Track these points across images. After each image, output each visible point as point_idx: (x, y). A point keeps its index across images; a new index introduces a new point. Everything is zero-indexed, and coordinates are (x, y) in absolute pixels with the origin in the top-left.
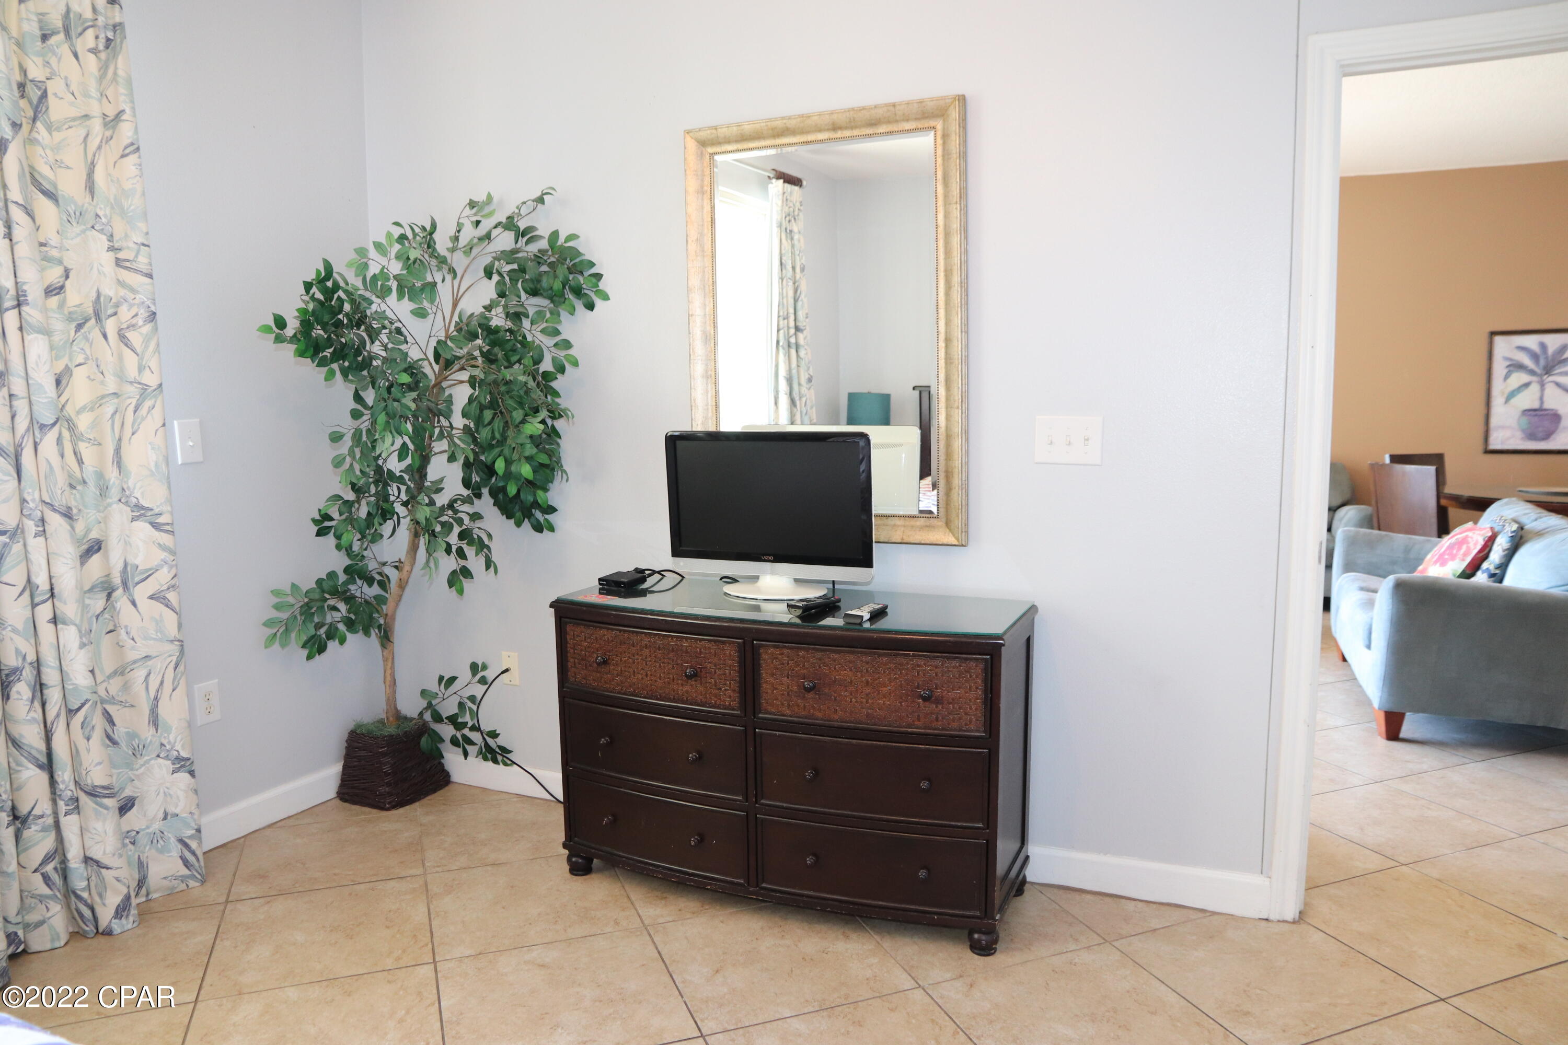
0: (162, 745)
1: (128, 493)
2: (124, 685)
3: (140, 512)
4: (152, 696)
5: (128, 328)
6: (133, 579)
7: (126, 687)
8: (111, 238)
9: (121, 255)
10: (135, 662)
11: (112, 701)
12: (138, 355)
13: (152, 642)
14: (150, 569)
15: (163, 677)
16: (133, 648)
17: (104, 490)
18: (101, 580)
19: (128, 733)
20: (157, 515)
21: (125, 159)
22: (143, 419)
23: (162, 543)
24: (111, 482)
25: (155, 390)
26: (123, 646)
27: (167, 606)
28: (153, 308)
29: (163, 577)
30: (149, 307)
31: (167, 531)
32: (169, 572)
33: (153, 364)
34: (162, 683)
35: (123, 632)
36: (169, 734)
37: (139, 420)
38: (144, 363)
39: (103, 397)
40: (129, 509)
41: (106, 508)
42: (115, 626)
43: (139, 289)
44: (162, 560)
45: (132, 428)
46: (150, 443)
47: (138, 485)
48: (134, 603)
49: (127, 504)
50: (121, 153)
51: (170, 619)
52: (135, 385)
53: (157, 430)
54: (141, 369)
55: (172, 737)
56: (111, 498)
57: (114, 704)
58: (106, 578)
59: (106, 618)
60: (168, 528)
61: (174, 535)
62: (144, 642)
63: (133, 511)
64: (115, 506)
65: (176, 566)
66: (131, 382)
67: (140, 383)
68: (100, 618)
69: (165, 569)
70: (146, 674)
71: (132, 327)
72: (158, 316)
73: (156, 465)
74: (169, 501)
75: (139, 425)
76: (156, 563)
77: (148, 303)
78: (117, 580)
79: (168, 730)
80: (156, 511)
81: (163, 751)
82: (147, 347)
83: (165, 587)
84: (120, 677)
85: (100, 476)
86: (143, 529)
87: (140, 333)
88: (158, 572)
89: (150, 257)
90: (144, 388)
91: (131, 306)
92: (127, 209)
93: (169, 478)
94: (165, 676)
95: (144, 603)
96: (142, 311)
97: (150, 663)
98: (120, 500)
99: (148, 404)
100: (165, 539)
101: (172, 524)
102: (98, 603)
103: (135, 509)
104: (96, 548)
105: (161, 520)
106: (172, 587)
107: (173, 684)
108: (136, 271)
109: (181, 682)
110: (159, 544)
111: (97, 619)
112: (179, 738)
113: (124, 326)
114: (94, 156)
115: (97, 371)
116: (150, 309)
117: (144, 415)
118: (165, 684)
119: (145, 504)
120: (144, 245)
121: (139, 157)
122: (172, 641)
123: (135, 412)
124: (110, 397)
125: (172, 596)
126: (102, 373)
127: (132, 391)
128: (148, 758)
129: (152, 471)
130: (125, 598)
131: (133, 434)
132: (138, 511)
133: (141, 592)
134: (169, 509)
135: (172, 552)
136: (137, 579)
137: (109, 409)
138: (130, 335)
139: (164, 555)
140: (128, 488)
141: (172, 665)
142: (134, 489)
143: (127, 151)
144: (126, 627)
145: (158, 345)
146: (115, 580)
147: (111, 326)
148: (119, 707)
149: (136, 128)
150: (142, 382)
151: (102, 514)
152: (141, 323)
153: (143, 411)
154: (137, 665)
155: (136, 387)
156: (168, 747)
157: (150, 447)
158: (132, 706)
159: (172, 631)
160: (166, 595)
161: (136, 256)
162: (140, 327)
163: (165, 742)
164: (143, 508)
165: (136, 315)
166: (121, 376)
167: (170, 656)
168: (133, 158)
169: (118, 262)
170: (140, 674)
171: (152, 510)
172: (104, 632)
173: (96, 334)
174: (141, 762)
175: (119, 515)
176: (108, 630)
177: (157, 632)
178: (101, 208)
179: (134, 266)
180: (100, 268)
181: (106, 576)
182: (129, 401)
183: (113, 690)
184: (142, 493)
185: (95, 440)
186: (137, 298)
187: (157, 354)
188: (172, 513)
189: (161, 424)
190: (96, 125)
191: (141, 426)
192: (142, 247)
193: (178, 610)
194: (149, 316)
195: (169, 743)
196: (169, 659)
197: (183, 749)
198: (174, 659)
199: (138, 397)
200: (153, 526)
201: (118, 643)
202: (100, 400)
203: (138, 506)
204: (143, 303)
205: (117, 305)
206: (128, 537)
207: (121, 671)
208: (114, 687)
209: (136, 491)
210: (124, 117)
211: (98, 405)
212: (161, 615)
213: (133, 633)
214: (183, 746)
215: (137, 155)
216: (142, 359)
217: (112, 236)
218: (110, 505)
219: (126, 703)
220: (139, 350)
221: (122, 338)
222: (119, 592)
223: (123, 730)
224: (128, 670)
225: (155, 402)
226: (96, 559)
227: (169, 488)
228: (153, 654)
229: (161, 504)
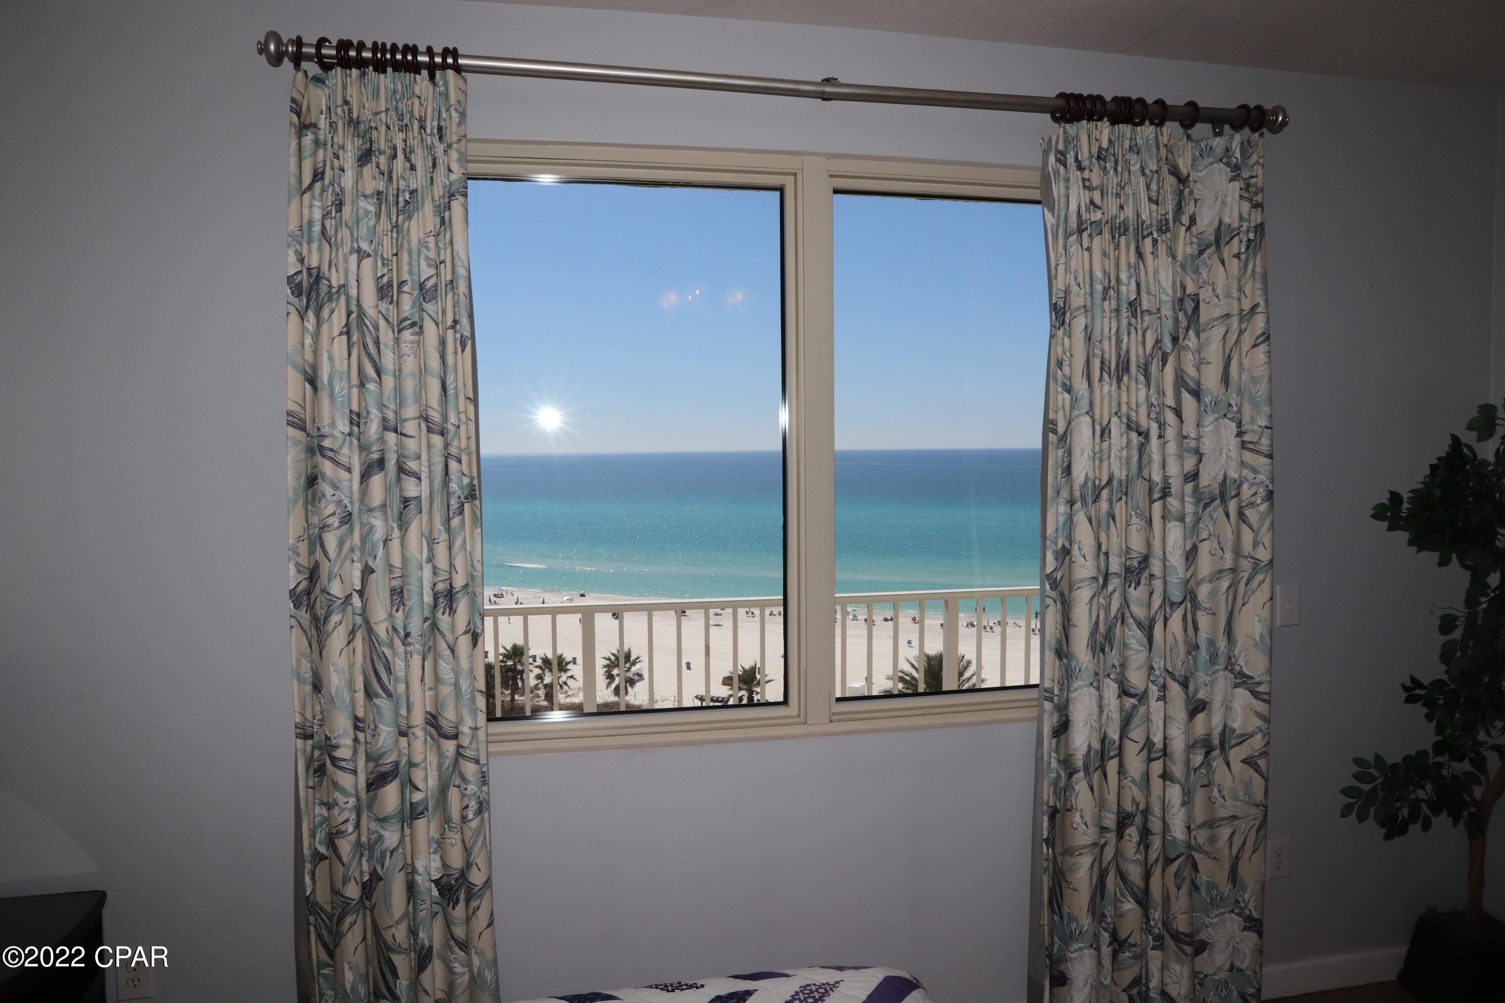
0: (1237, 901)
1: (1233, 661)
2: (1210, 838)
3: (1243, 680)
4: (1234, 853)
5: (1247, 505)
6: (1230, 741)
7: (1213, 840)
8: (1239, 424)
9: (1247, 438)
10: (1223, 819)
11: (1199, 849)
12: (1254, 531)
13: (1239, 804)
14: (1245, 735)
15: (1246, 838)
16: (1222, 806)
17: (1213, 658)
18: (1202, 737)
19: (1208, 882)
20: (1257, 683)
21: (1256, 348)
22: (1254, 592)
23: (1258, 711)
24: (1221, 650)
25: (1266, 565)
26: (1214, 803)
27: (1257, 771)
28: (1271, 487)
29: (1257, 742)
30: (1267, 486)
31: (1264, 701)
32: (1262, 740)
33: (1267, 540)
34: (1244, 843)
35: (1216, 789)
36: (1245, 892)
37: (1249, 593)
38: (1259, 539)
39: (1221, 571)
40: (1232, 676)
41: (1214, 673)
42: (1209, 782)
43: (1260, 470)
44: (1257, 727)
45: (1243, 600)
46: (1257, 616)
47: (1243, 654)
48: (1228, 764)
49: (1232, 671)
50: (1253, 343)
51: (1258, 783)
52: (1249, 559)
53: (1265, 603)
54: (1255, 545)
55: (1247, 896)
56: (1219, 665)
57: (1200, 852)
58: (1206, 737)
59: (1203, 773)
60: (1266, 697)
61: (1270, 704)
62: (1233, 802)
63: (1236, 678)
64: (1221, 673)
65: (1269, 734)
66: (1246, 557)
67: (1253, 558)
68: (1198, 772)
69: (1259, 737)
70: (1231, 832)
71: (1252, 504)
72: (1275, 495)
73: (1261, 636)
74: (1270, 671)
75: (1249, 597)
76: (1251, 729)
77: (1268, 482)
78: (1216, 742)
79: (1244, 888)
80: (1257, 679)
81: (1237, 907)
82: (1262, 524)
83: (1257, 753)
84: (1208, 829)
85: (1212, 643)
86: (1242, 696)
87: (1258, 511)
88: (1253, 738)
89: (1271, 438)
90: (1257, 562)
91: (1252, 485)
92: (1256, 394)
93: (1271, 649)
94: (1248, 837)
95: (1236, 765)
96: (1261, 490)
97: (1236, 823)
98: (1226, 668)
99: (1259, 577)
100: (1261, 707)
101: (1270, 694)
102: (1198, 758)
103: (1238, 677)
104: (1201, 707)
105: (1260, 689)
106: (1264, 754)
107: (1254, 846)
108: (1258, 452)
109: (1261, 845)
110: (1256, 711)
111: (1195, 772)
112: (1253, 899)
113: (1244, 504)
114: (1231, 350)
115: (1217, 547)
116: (1268, 489)
117: (1255, 588)
118: (1247, 843)
119: (1248, 672)
120: (1267, 427)
121: (1269, 345)
122: (1257, 806)
123: (1247, 584)
124: (1227, 572)
125: (1262, 762)
126: (1222, 550)
127: (1246, 564)
128: (1224, 910)
129: (1256, 642)
130: (1221, 759)
131: (1243, 606)
132: (1241, 679)
133: (1236, 755)
134: (1268, 678)
135: (1267, 720)
136: (1233, 742)
137: (1225, 584)
138: (1248, 512)
139: (1259, 723)
140: (1234, 656)
141: (1255, 829)
142: (1239, 657)
143: (1259, 341)
144: (1219, 786)
145: (1272, 522)
146: (1214, 740)
147: (1232, 506)
148: (1203, 856)
149: (1268, 317)
150: (1256, 557)
151: (1209, 678)
152: (1259, 501)
153: (1254, 584)
154: (1224, 822)
155: (1250, 562)
156: (1242, 905)
157: (1256, 619)
158: (1215, 858)
159: (1259, 796)
160: (1258, 761)
161: (1260, 439)
162: (1258, 505)
163: (1240, 899)
164: (1245, 676)
165: (1256, 494)
166: (1237, 552)
167: (1255, 819)
168: (1263, 348)
169: (1243, 445)
170: (1226, 832)
171: (1252, 678)
172: (1199, 786)
173: (1219, 513)
174: (1216, 912)
175: (1223, 680)
176: (1203, 784)
177: (1245, 795)
178: (1233, 398)
179: (1257, 447)
180: (1229, 453)
181: (1206, 735)
182: (1243, 574)
183: (1200, 840)
184: (1246, 662)
185: (1210, 610)
186: (1258, 478)
187: (1271, 530)
188: (1270, 683)
189: (1268, 597)
190: (1235, 322)
191: (1251, 599)
192: (1266, 430)
193: (1266, 774)
194: (1267, 495)
195: (1244, 901)
196: (1253, 822)
197: (1256, 909)
198: (1258, 822)
199: (1251, 570)
200: (1252, 694)
201: (1210, 798)
202: (1218, 574)
203: (1241, 674)
204: (1262, 482)
205: (1239, 486)
206: (1230, 702)
207: (1210, 824)
208: (1202, 836)
209: (1240, 659)
210: (1259, 310)
211: (1215, 578)
212: (1251, 779)
213: (1225, 792)
214: (1255, 907)
215: (1267, 343)
216: (1257, 535)
217: (1240, 422)
218: (1217, 671)
219: (1211, 854)
220: (1255, 527)
221: (1241, 515)
222: (1216, 753)
223: (1204, 878)
224: (1216, 825)
225: (1266, 576)
226: (1200, 717)
227: (1271, 659)
228: (1240, 815)
229: (1262, 674)
